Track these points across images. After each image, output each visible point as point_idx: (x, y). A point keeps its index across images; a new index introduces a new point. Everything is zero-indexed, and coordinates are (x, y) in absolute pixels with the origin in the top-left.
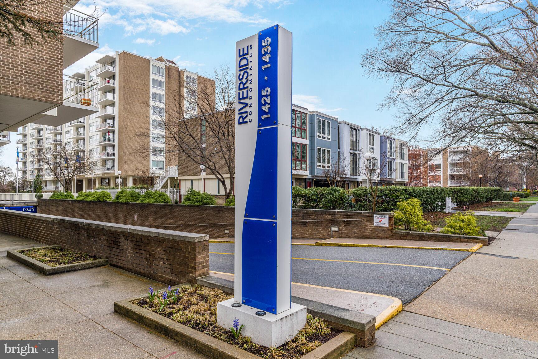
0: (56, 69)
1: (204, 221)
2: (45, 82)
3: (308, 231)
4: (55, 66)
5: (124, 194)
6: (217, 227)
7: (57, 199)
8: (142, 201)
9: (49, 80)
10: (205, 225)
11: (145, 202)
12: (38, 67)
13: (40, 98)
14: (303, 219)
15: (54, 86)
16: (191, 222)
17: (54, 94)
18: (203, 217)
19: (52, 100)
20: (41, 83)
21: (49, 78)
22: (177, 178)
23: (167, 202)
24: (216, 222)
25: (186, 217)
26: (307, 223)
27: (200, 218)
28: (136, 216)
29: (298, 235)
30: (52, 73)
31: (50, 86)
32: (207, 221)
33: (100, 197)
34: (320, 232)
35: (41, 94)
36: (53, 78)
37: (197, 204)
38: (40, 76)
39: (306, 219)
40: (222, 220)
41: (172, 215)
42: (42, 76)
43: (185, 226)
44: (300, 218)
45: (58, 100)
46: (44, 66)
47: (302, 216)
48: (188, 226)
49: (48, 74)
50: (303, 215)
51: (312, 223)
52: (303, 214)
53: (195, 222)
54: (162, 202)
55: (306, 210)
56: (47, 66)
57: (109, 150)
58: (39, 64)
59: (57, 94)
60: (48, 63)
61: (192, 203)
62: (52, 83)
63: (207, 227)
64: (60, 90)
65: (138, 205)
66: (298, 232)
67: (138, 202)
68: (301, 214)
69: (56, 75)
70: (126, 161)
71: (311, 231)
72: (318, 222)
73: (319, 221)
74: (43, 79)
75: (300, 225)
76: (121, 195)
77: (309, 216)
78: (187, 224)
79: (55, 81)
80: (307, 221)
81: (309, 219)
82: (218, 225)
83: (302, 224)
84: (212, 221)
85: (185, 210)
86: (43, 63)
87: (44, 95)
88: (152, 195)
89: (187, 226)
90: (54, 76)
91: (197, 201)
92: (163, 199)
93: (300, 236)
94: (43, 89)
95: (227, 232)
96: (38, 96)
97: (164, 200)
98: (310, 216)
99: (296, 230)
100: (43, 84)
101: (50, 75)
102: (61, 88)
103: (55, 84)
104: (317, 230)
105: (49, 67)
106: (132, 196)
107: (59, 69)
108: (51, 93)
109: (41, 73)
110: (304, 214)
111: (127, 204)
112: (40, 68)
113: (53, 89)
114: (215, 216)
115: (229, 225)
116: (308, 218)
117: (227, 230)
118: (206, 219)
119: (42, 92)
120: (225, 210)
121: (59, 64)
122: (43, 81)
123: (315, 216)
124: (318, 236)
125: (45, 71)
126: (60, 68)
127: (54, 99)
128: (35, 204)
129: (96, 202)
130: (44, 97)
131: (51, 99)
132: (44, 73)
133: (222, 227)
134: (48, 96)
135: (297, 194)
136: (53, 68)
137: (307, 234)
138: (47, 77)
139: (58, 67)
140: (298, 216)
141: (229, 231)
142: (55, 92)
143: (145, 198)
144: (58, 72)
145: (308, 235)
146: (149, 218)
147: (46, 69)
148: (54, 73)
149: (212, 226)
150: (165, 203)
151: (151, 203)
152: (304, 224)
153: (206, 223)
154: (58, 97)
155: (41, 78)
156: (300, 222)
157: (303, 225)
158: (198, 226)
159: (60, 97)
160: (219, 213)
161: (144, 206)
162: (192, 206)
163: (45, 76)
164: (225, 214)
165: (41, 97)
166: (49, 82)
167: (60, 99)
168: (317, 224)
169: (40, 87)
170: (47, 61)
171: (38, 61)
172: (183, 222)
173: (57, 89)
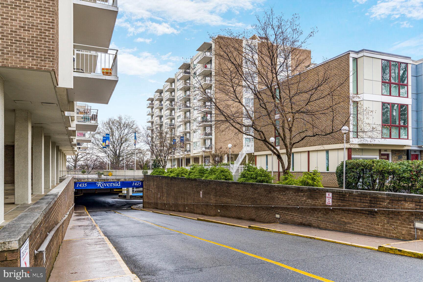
0: (47, 34)
1: (256, 202)
2: (36, 49)
3: (378, 225)
4: (46, 30)
5: (194, 171)
6: (268, 209)
7: (154, 175)
8: (206, 177)
9: (40, 46)
10: (257, 207)
11: (208, 179)
12: (28, 34)
13: (30, 66)
14: (371, 207)
15: (45, 52)
16: (244, 202)
17: (46, 61)
18: (255, 197)
19: (43, 68)
20: (31, 51)
21: (40, 44)
22: (254, 153)
23: (229, 179)
24: (267, 204)
25: (240, 196)
26: (376, 212)
27: (252, 198)
28: (201, 192)
29: (362, 230)
30: (43, 38)
31: (41, 52)
32: (259, 202)
33: (179, 173)
34: (397, 228)
35: (31, 62)
36: (44, 44)
37: (251, 182)
38: (31, 43)
39: (374, 207)
40: (273, 202)
41: (228, 193)
42: (32, 43)
43: (239, 206)
44: (367, 204)
45: (50, 67)
46: (34, 32)
47: (368, 202)
48: (242, 207)
49: (39, 40)
50: (371, 201)
51: (383, 214)
52: (370, 199)
53: (247, 202)
54: (222, 179)
55: (375, 193)
56: (37, 32)
57: (208, 130)
58: (29, 31)
59: (48, 61)
60: (39, 28)
61: (247, 180)
62: (43, 50)
63: (258, 209)
64: (51, 56)
65: (203, 182)
66: (363, 225)
67: (203, 178)
68: (367, 199)
69: (47, 40)
70: (221, 139)
71: (383, 226)
72: (392, 212)
73: (395, 212)
74: (33, 46)
75: (367, 215)
76: (192, 171)
77: (379, 203)
78: (241, 204)
79: (46, 47)
80: (376, 210)
81: (380, 207)
82: (269, 207)
83: (368, 214)
84: (263, 202)
85: (239, 189)
86: (33, 29)
87: (34, 63)
88: (215, 171)
89: (240, 206)
90: (45, 41)
91: (251, 178)
92: (224, 176)
93: (366, 232)
94: (33, 56)
95: (278, 216)
96: (29, 65)
97: (226, 177)
98: (381, 203)
99: (361, 222)
100: (33, 51)
101: (41, 41)
102: (52, 53)
103: (46, 50)
104: (391, 224)
105: (40, 32)
106: (200, 172)
107: (50, 34)
108: (42, 60)
109: (31, 40)
110: (372, 199)
111: (195, 180)
112: (31, 34)
113: (44, 55)
114: (266, 196)
115: (280, 208)
116: (378, 206)
117: (278, 214)
118: (258, 199)
119: (32, 59)
120: (276, 189)
121: (51, 28)
122: (33, 48)
123: (389, 203)
124: (394, 233)
125: (36, 37)
126: (51, 32)
127: (46, 66)
128: (142, 180)
129: (175, 178)
130: (34, 65)
131: (42, 66)
132: (35, 39)
133: (273, 211)
134: (39, 63)
135: (382, 170)
136: (44, 33)
137: (376, 230)
138: (37, 43)
139: (50, 31)
140: (362, 201)
141: (280, 216)
142: (47, 58)
143: (209, 174)
144: (50, 36)
145: (378, 231)
146: (210, 195)
147: (36, 34)
148: (46, 39)
149: (263, 208)
150: (226, 180)
151: (213, 179)
152: (372, 214)
153: (257, 204)
154: (50, 64)
155: (31, 45)
156: (366, 211)
157: (370, 216)
158: (250, 207)
159: (51, 63)
160: (270, 192)
161: (207, 182)
162: (245, 184)
163: (35, 43)
164: (275, 194)
165: (32, 65)
166: (40, 49)
167: (51, 65)
168: (391, 216)
169: (31, 55)
170: (37, 26)
171: (28, 28)
172: (238, 202)
173: (49, 55)
